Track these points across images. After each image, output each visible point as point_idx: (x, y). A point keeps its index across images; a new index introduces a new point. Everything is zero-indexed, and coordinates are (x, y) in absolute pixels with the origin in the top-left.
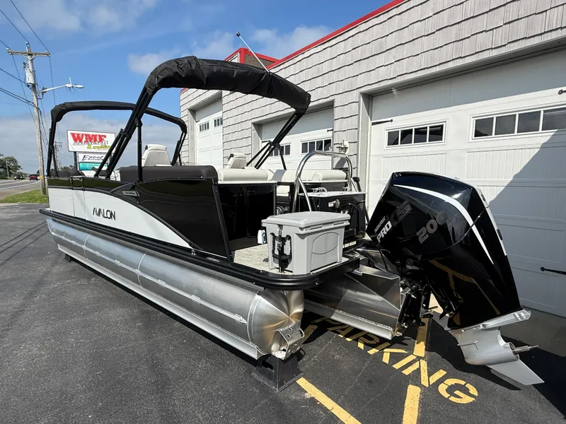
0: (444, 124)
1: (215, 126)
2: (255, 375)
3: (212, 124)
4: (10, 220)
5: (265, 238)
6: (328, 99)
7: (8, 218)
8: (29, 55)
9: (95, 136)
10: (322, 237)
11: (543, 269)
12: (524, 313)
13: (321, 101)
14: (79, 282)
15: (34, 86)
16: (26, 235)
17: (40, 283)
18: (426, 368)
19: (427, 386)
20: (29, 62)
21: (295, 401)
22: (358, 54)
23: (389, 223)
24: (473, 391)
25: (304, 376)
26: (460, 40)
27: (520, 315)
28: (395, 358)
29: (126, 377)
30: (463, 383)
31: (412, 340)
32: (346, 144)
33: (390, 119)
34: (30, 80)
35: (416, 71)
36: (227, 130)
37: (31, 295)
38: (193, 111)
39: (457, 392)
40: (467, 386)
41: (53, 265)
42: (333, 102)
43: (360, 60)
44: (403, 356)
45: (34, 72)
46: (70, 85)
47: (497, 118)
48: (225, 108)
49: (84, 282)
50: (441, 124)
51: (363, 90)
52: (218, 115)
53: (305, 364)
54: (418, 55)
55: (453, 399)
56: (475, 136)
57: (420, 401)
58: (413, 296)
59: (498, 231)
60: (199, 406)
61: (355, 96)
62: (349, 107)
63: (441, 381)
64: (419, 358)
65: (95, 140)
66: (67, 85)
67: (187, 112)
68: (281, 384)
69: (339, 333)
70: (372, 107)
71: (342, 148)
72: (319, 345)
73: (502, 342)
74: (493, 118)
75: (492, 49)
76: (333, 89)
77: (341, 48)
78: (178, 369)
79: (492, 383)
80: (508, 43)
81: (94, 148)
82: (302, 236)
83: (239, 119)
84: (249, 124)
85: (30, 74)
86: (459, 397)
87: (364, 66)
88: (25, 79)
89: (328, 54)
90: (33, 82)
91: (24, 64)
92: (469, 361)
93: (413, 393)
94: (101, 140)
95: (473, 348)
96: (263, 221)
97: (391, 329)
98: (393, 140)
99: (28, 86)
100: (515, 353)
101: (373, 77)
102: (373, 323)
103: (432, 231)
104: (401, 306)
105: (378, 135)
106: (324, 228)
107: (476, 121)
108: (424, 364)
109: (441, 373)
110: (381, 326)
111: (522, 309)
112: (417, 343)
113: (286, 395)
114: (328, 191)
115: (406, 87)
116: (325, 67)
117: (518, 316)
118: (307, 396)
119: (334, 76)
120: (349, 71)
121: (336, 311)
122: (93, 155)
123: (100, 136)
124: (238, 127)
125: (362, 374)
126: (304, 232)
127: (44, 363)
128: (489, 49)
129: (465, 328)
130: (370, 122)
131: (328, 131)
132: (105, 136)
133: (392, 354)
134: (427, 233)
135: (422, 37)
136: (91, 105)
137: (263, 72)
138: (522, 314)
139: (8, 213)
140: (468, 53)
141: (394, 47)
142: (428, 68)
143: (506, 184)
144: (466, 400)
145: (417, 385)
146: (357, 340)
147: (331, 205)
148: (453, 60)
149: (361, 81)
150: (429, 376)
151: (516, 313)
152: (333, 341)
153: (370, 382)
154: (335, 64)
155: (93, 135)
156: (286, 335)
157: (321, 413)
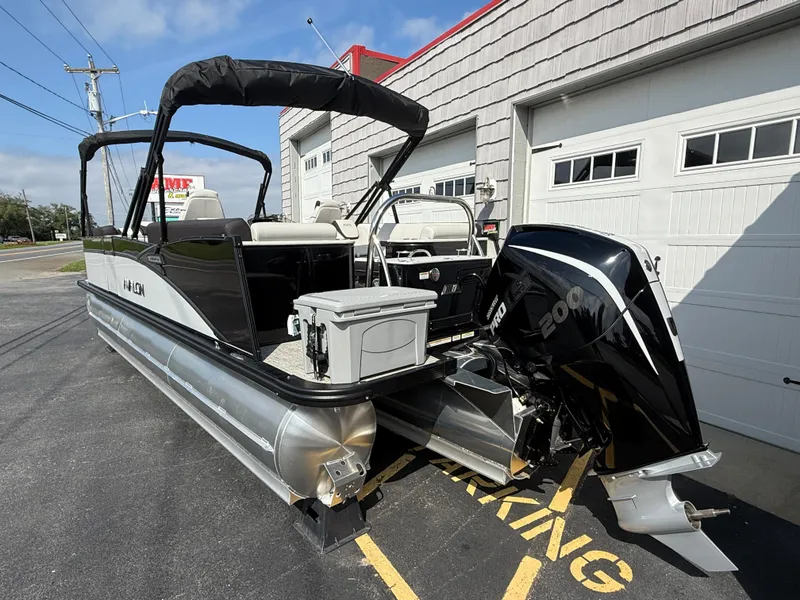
0: (638, 147)
1: (325, 162)
2: (299, 525)
3: (320, 159)
4: (64, 294)
5: (298, 327)
6: (469, 116)
7: (61, 291)
8: (92, 72)
9: (178, 180)
10: (385, 326)
11: (787, 381)
12: (709, 456)
13: (459, 120)
14: (114, 381)
15: (99, 114)
16: (74, 314)
17: (66, 380)
18: (561, 530)
19: (554, 560)
20: (93, 82)
21: (344, 571)
22: (510, 44)
23: (503, 305)
24: (626, 572)
25: (369, 532)
26: (662, 10)
27: (701, 459)
28: (519, 511)
29: (122, 518)
30: (612, 558)
31: (555, 485)
32: (493, 183)
33: (557, 143)
34: (94, 106)
35: (594, 65)
36: (338, 168)
37: (48, 395)
38: (297, 141)
39: (599, 574)
40: (618, 564)
41: (90, 357)
42: (475, 119)
43: (513, 53)
44: (532, 509)
45: (98, 96)
46: (146, 112)
47: (721, 135)
48: (335, 135)
49: (120, 380)
50: (635, 147)
51: (517, 99)
52: (326, 147)
53: (376, 514)
54: (598, 38)
55: (589, 584)
56: (686, 166)
57: (534, 583)
58: (539, 420)
59: (671, 320)
60: (204, 566)
61: (506, 109)
62: (498, 125)
63: (579, 553)
64: (555, 514)
65: (179, 187)
66: (142, 112)
67: (288, 143)
68: (329, 542)
69: (444, 469)
70: (532, 125)
71: (485, 190)
72: (407, 486)
73: (673, 500)
74: (714, 135)
75: (711, 20)
76: (475, 100)
77: (487, 35)
78: (196, 510)
79: (662, 563)
80: (739, 8)
81: (177, 197)
82: (342, 325)
83: (352, 151)
84: (365, 158)
85: (94, 98)
86: (599, 581)
87: (519, 62)
88: (88, 106)
89: (468, 46)
90: (97, 110)
91: (87, 84)
92: (624, 525)
93: (529, 569)
94: (186, 186)
95: (630, 505)
96: (294, 301)
97: (505, 469)
98: (562, 174)
99: (92, 115)
100: (693, 519)
101: (532, 79)
102: (481, 458)
103: (560, 320)
104: (517, 435)
105: (542, 167)
106: (383, 312)
107: (688, 141)
108: (560, 523)
109: (585, 540)
110: (491, 463)
111: (705, 449)
112: (561, 491)
113: (333, 560)
114: (432, 255)
115: (582, 91)
116: (465, 68)
117: (698, 461)
118: (364, 562)
119: (478, 80)
120: (497, 71)
121: (433, 436)
122: (176, 207)
123: (185, 181)
124: (349, 163)
125: (457, 536)
126: (343, 318)
127: (26, 492)
128: (707, 21)
129: (618, 475)
130: (529, 150)
131: (471, 164)
132: (191, 181)
133: (515, 505)
134: (554, 322)
135: (603, 8)
136: (133, 136)
137: (340, 76)
138: (706, 458)
139: (65, 285)
140: (673, 31)
141: (563, 28)
142: (611, 59)
143: (732, 244)
144: (611, 586)
145: (537, 557)
146: (467, 481)
147: (424, 276)
148: (650, 43)
149: (514, 86)
150: (563, 543)
151: (695, 456)
152: (431, 481)
153: (466, 547)
154: (479, 61)
155: (175, 179)
156: (335, 471)
157: (375, 591)
